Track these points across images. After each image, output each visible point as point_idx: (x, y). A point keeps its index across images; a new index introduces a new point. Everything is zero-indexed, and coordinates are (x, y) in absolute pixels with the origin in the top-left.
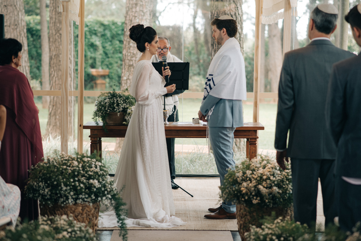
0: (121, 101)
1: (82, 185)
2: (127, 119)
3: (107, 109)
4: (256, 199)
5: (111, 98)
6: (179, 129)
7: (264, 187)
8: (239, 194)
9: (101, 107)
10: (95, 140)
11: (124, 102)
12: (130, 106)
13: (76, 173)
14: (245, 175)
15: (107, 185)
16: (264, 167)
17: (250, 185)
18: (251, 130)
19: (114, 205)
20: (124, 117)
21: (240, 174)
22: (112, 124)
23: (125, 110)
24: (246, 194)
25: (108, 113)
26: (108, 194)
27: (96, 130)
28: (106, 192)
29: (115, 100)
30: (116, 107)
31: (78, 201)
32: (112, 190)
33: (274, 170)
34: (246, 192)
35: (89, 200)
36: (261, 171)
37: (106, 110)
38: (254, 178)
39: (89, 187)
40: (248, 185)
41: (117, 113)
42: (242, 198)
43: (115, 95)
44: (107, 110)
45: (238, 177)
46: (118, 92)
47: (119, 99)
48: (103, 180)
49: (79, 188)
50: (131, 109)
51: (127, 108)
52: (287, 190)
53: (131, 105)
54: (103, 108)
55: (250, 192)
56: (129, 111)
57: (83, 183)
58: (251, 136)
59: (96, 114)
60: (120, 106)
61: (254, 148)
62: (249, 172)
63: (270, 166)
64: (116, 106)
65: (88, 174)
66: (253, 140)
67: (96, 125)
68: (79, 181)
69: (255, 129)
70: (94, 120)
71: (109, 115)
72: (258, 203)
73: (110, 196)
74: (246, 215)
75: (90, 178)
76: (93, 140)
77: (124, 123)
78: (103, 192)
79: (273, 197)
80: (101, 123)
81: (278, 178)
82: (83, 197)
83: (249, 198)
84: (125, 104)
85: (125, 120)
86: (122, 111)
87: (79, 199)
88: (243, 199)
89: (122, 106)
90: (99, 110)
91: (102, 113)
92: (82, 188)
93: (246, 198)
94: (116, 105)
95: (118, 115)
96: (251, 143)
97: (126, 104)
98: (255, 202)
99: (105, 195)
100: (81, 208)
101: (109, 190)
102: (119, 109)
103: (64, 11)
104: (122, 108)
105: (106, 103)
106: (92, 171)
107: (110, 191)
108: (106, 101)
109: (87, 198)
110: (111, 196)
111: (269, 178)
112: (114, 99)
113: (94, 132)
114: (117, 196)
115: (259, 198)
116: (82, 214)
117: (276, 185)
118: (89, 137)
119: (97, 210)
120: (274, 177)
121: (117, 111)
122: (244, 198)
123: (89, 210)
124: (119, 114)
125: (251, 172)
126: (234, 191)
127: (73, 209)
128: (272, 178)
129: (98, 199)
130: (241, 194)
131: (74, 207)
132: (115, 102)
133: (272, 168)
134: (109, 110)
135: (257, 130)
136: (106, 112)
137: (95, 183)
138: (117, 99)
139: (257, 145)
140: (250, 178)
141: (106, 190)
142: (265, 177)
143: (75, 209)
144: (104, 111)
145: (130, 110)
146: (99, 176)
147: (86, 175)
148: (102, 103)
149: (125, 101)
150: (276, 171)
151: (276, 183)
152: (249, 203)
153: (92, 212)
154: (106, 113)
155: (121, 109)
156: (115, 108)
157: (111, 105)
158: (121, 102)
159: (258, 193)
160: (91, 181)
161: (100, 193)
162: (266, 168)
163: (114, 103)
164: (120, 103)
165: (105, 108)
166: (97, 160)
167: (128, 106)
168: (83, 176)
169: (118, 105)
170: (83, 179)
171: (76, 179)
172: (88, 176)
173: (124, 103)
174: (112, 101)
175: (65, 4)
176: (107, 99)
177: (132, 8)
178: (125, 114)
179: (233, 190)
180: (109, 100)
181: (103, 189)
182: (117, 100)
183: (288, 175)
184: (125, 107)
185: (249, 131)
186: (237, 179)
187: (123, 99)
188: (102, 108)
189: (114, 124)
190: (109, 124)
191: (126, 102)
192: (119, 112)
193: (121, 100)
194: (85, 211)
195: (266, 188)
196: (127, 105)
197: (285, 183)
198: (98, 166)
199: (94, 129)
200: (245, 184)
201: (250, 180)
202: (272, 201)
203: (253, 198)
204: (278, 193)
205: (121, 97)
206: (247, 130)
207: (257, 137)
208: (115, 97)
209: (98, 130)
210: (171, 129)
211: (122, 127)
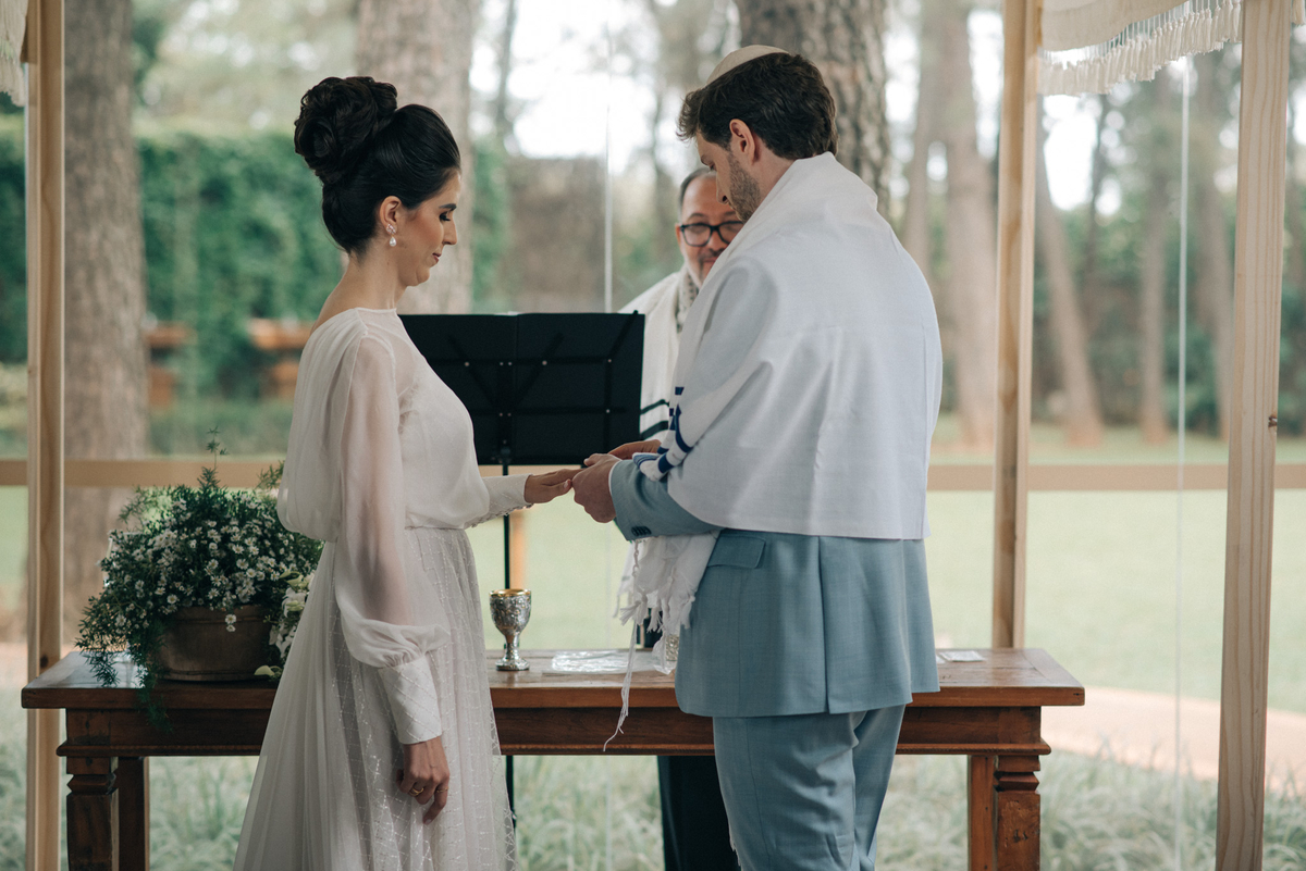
0: (250, 541)
2: (282, 648)
3: (160, 591)
5: (191, 525)
6: (586, 704)
9: (127, 578)
10: (97, 767)
11: (267, 543)
12: (300, 568)
18: (1008, 709)
20: (267, 637)
22: (199, 678)
23: (268, 597)
25: (168, 611)
27: (103, 711)
29: (213, 534)
30: (218, 581)
37: (155, 598)
41: (223, 615)
43: (216, 506)
44: (164, 597)
46: (239, 486)
47: (234, 529)
51: (283, 584)
53: (307, 564)
54: (139, 584)
56: (292, 599)
58: (1005, 742)
59: (99, 623)
60: (239, 570)
61: (1023, 813)
64: (217, 572)
66: (1021, 766)
67: (100, 683)
69: (1031, 702)
70: (91, 654)
71: (175, 622)
76: (81, 771)
77: (265, 670)
80: (129, 673)
84: (272, 562)
85: (272, 656)
86: (254, 599)
89: (251, 573)
90: (118, 597)
91: (131, 615)
94: (214, 563)
95: (226, 624)
96: (1005, 779)
97: (279, 559)
102: (233, 591)
104: (256, 581)
105: (158, 554)
108: (159, 541)
112: (206, 529)
113: (87, 724)
118: (61, 751)
121: (219, 599)
124: (231, 619)
132: (213, 546)
134: (172, 599)
135: (1039, 709)
136: (157, 607)
138: (223, 529)
139: (1039, 790)
144: (142, 603)
148: (138, 554)
149: (274, 539)
154: (155, 615)
155: (247, 590)
156: (208, 584)
157: (190, 564)
158: (245, 546)
163: (203, 553)
164: (240, 556)
165: (152, 582)
167: (288, 572)
169: (228, 565)
173: (264, 552)
174: (193, 543)
176: (167, 532)
178: (268, 618)
180: (174, 535)
182: (226, 538)
184: (268, 575)
185: (995, 711)
187: (263, 527)
188: (132, 584)
189: (206, 678)
190: (180, 677)
191: (276, 544)
192: (237, 603)
193: (250, 534)
196: (283, 566)
199: (91, 710)
205: (253, 513)
206: (984, 705)
207: (1043, 748)
208: (211, 515)
209: (110, 710)
210: (538, 706)
211: (249, 698)
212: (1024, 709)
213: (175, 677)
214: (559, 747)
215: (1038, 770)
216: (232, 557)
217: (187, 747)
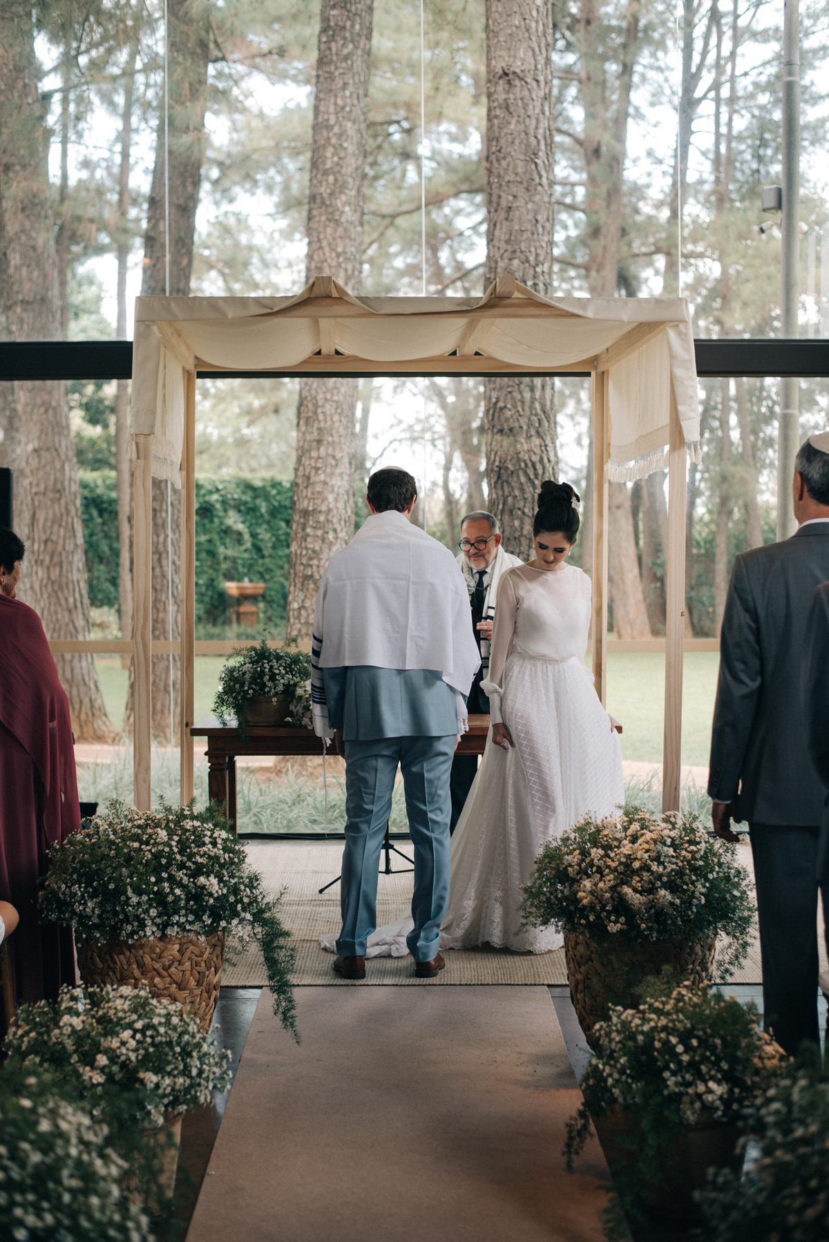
0: (281, 668)
1: (178, 892)
2: (295, 710)
3: (246, 688)
4: (616, 922)
5: (257, 661)
7: (635, 890)
8: (572, 908)
9: (232, 683)
10: (220, 760)
11: (288, 669)
12: (302, 679)
13: (164, 861)
14: (588, 860)
15: (242, 887)
16: (634, 839)
17: (601, 885)
19: (259, 936)
20: (289, 707)
21: (574, 858)
23: (289, 691)
24: (592, 907)
25: (249, 696)
26: (244, 910)
27: (222, 737)
28: (239, 907)
29: (266, 665)
30: (269, 684)
31: (169, 931)
32: (254, 900)
33: (659, 846)
34: (591, 903)
35: (196, 927)
36: (627, 848)
37: (244, 691)
38: (609, 867)
39: (198, 895)
40: (596, 885)
41: (271, 698)
42: (579, 919)
43: (267, 654)
44: (247, 690)
45: (570, 866)
46: (275, 645)
47: (274, 663)
48: (232, 876)
49: (170, 898)
50: (304, 687)
51: (295, 685)
52: (693, 895)
53: (304, 678)
54: (237, 686)
55: (600, 902)
57: (180, 885)
59: (221, 700)
60: (277, 680)
62: (596, 853)
63: (648, 836)
64: (268, 680)
65: (195, 863)
67: (221, 726)
68: (171, 879)
70: (218, 714)
71: (252, 701)
72: (621, 931)
73: (249, 917)
74: (590, 959)
75: (198, 871)
76: (214, 761)
77: (289, 719)
78: (233, 906)
79: (658, 915)
80: (232, 722)
81: (670, 867)
82: (182, 920)
83: (598, 917)
84: (290, 676)
85: (291, 714)
86: (283, 692)
87: (172, 925)
88: (583, 921)
89: (282, 681)
90: (228, 690)
91: (235, 698)
92: (178, 898)
93: (591, 918)
94: (267, 677)
95: (272, 702)
97: (293, 675)
98: (613, 928)
99: (235, 914)
100: (177, 947)
101: (246, 900)
102: (274, 688)
103: (138, 458)
104: (284, 684)
105: (244, 674)
106: (205, 853)
107: (250, 904)
108: (245, 668)
109: (190, 923)
110: (253, 915)
111: (646, 868)
112: (263, 663)
113: (216, 743)
114: (267, 915)
115: (622, 919)
116: (180, 963)
117: (665, 886)
118: (206, 754)
119: (218, 949)
120: (660, 863)
121: (270, 691)
122: (587, 918)
123: (197, 951)
124: (274, 699)
125: (601, 852)
126: (560, 901)
127: (158, 950)
128: (654, 867)
129: (218, 925)
130: (576, 908)
131: (160, 944)
132: (266, 670)
133: (655, 841)
134: (251, 692)
136: (244, 694)
137: (212, 884)
138: (270, 664)
140: (599, 867)
141: (241, 901)
142: (637, 865)
143: (162, 951)
144: (239, 693)
145: (303, 689)
146: (222, 866)
147: (189, 864)
148: (236, 674)
149: (290, 667)
150: (665, 849)
151: (665, 879)
152: (598, 929)
153: (206, 955)
154: (244, 698)
155: (281, 688)
156: (265, 685)
157: (257, 677)
158: (280, 670)
159: (622, 906)
160: (202, 880)
161: (224, 910)
162: (640, 841)
163: (263, 672)
164: (278, 674)
165: (242, 685)
166: (215, 826)
167: (297, 680)
168: (182, 866)
169: (273, 678)
170: (180, 875)
171: (165, 875)
172: (193, 867)
173: (287, 673)
174: (259, 669)
175: (141, 440)
176: (247, 665)
177: (309, 451)
178: (289, 699)
179: (556, 897)
180: (251, 665)
181: (232, 899)
182: (271, 667)
183: (694, 858)
184: (289, 682)
186: (566, 868)
187: (285, 663)
188: (234, 685)
189: (263, 724)
190: (253, 724)
191: (292, 670)
192: (276, 693)
193: (281, 665)
194: (188, 954)
195: (641, 893)
196: (294, 678)
197: (686, 878)
198: (219, 841)
199: (217, 736)
200: (587, 884)
201: (600, 871)
202: (656, 926)
203: (608, 917)
204: (672, 904)
205: (281, 657)
208: (265, 658)
209: (225, 737)
211: (283, 732)
213: (250, 723)
216: (275, 675)
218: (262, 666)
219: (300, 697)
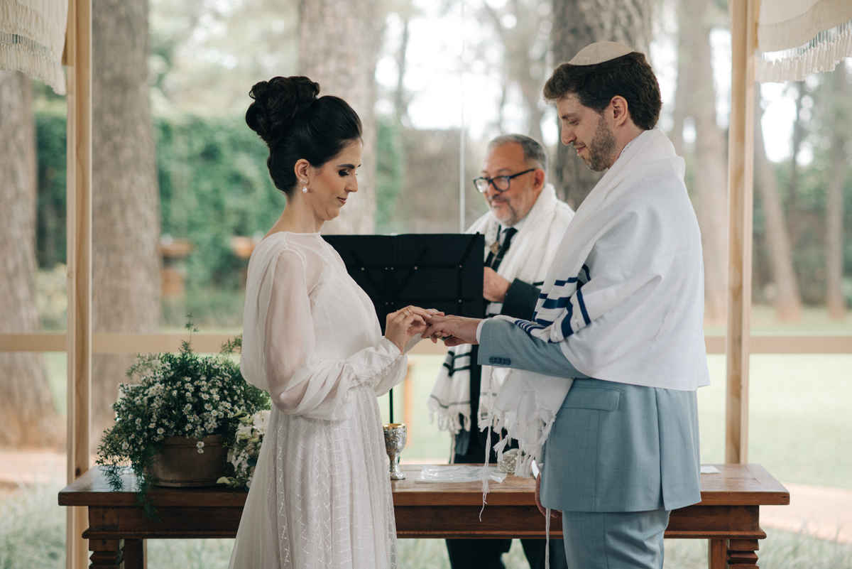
0: (214, 391)
2: (236, 464)
3: (152, 426)
5: (173, 380)
6: (444, 503)
9: (130, 417)
10: (110, 546)
11: (226, 392)
12: (248, 410)
18: (736, 507)
20: (225, 457)
22: (179, 485)
23: (226, 428)
25: (157, 439)
27: (113, 507)
29: (189, 386)
30: (192, 418)
37: (149, 430)
41: (195, 442)
43: (191, 367)
44: (155, 429)
47: (203, 383)
50: (252, 424)
51: (236, 420)
53: (253, 407)
54: (138, 421)
56: (242, 431)
58: (734, 530)
59: (112, 446)
60: (206, 411)
64: (191, 412)
66: (745, 547)
67: (112, 489)
69: (753, 503)
70: (106, 468)
71: (162, 446)
76: (99, 549)
77: (223, 480)
80: (130, 480)
84: (228, 405)
85: (229, 470)
86: (216, 431)
89: (214, 413)
90: (124, 429)
91: (132, 442)
94: (189, 406)
95: (197, 448)
96: (734, 556)
97: (233, 403)
102: (202, 425)
104: (218, 419)
105: (151, 400)
108: (152, 391)
112: (184, 383)
113: (103, 517)
118: (85, 535)
121: (193, 431)
124: (201, 444)
132: (188, 394)
134: (160, 431)
135: (758, 507)
136: (150, 436)
138: (196, 383)
139: (758, 563)
144: (140, 433)
145: (249, 428)
148: (137, 400)
149: (230, 390)
154: (149, 442)
155: (212, 424)
156: (184, 420)
157: (172, 407)
158: (210, 394)
163: (182, 399)
164: (207, 401)
165: (147, 419)
167: (239, 412)
169: (199, 408)
173: (223, 398)
174: (175, 393)
176: (158, 385)
178: (226, 444)
180: (162, 387)
182: (198, 389)
184: (226, 414)
185: (727, 509)
187: (223, 381)
188: (133, 420)
189: (185, 485)
190: (166, 485)
191: (232, 393)
192: (205, 433)
193: (214, 386)
196: (236, 408)
199: (105, 507)
205: (217, 371)
206: (719, 504)
207: (761, 534)
208: (187, 373)
209: (119, 507)
210: (411, 504)
211: (213, 498)
212: (747, 507)
213: (163, 484)
214: (425, 533)
215: (758, 549)
216: (202, 402)
217: (171, 533)
218: (181, 390)
219: (244, 442)
